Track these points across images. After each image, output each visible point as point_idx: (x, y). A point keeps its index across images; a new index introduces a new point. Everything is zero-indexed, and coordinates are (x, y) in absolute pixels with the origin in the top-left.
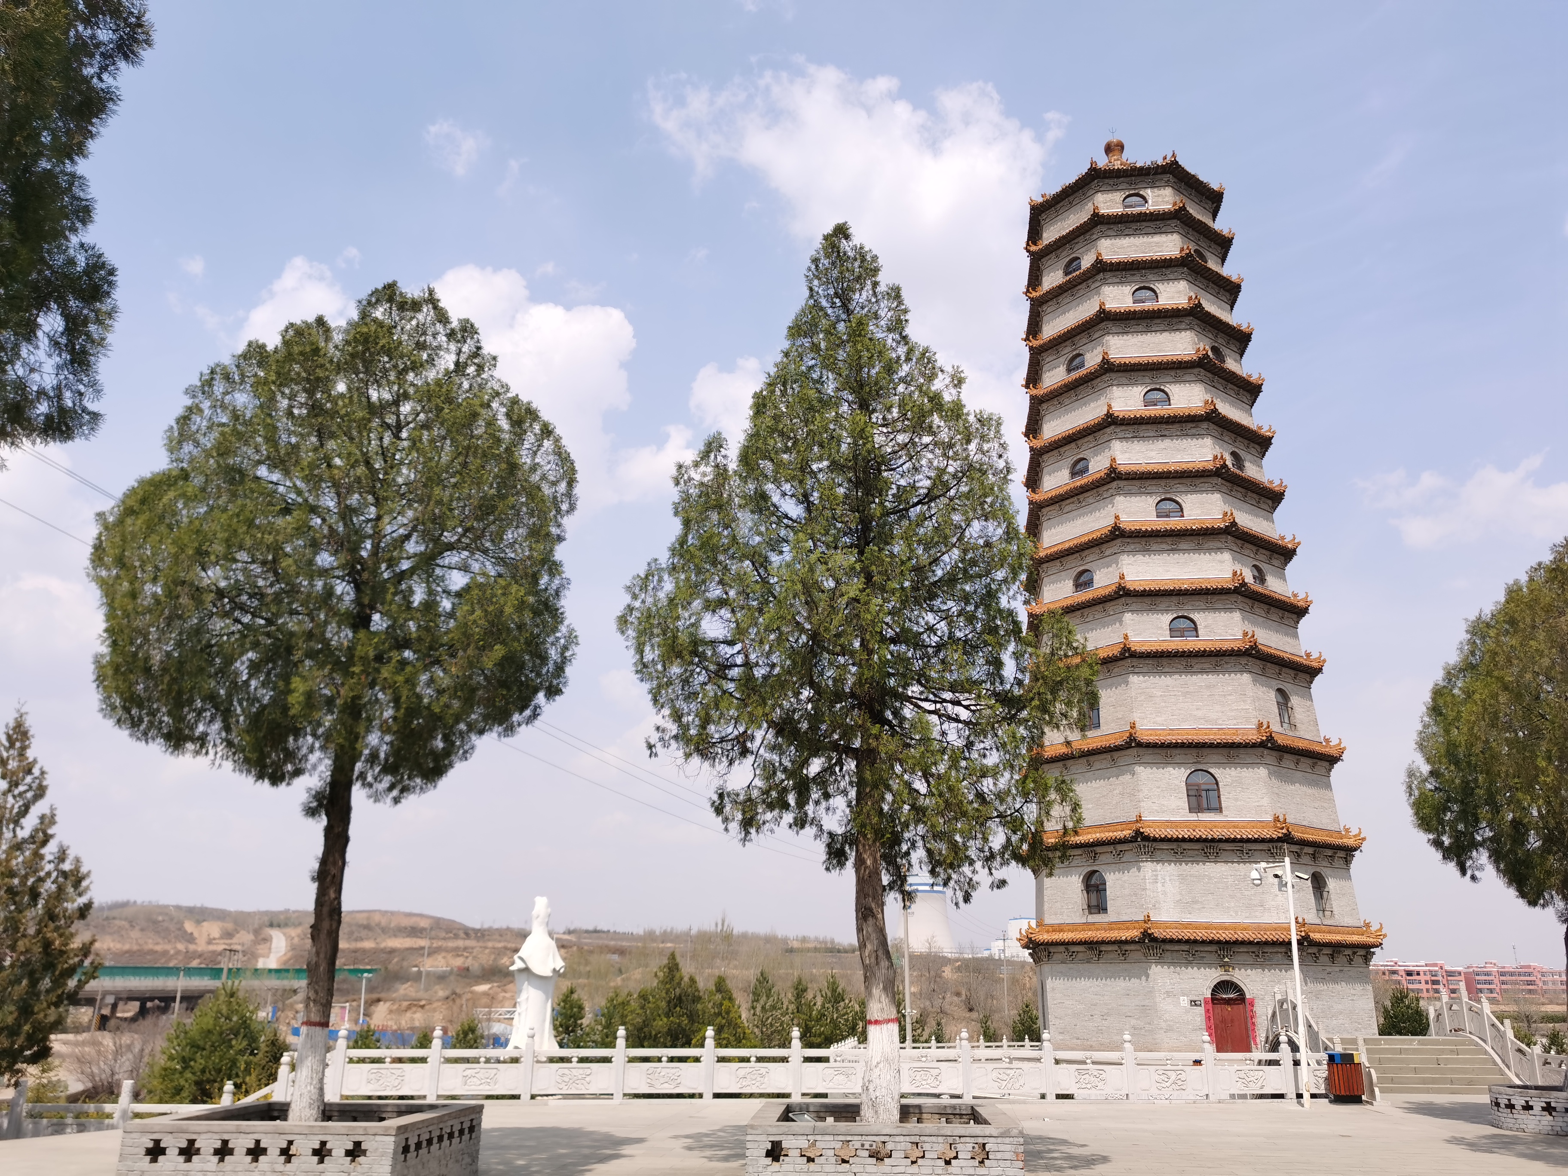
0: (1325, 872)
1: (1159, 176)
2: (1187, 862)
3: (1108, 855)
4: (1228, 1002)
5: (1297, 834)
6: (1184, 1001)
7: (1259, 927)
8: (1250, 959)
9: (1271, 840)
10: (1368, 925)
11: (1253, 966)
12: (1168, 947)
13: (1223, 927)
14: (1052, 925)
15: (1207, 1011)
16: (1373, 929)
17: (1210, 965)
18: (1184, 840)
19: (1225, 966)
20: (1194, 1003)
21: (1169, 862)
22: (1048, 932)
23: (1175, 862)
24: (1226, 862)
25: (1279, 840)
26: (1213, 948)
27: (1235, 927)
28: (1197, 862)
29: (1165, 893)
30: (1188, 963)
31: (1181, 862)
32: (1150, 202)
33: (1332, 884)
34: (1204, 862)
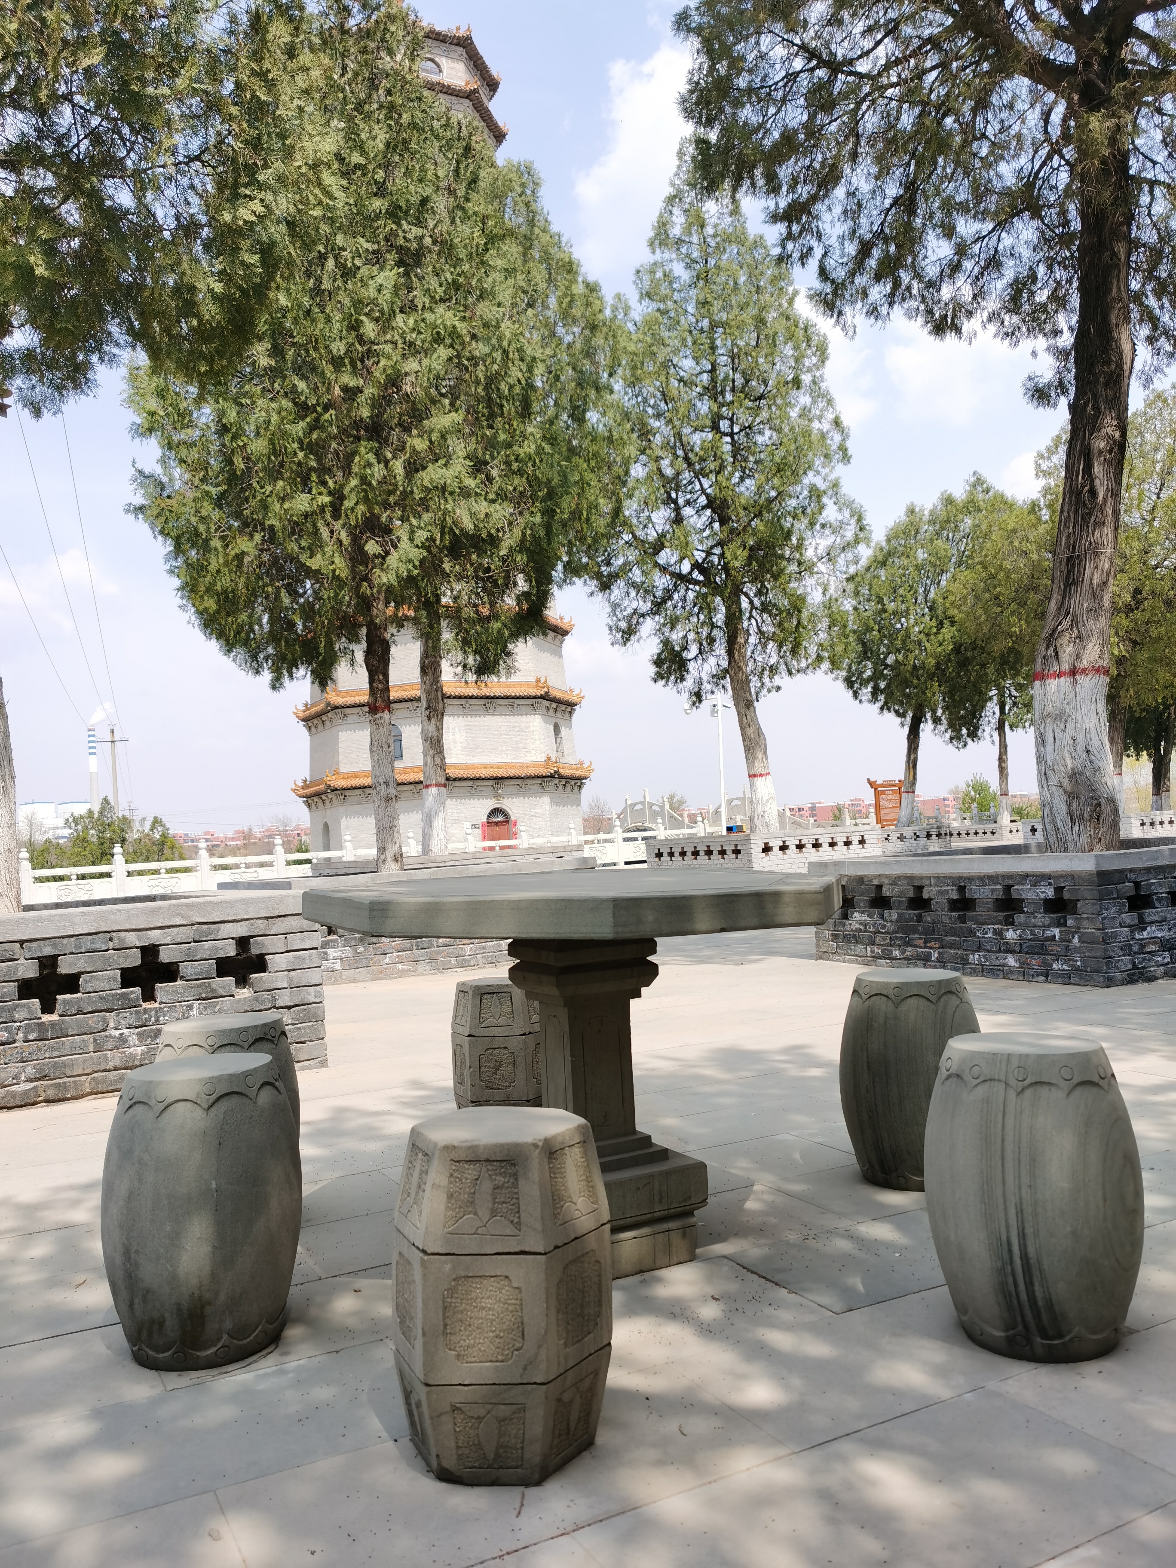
0: (561, 722)
1: (453, 47)
2: (471, 715)
3: (404, 711)
4: (497, 824)
5: (554, 693)
6: (468, 825)
7: (523, 765)
8: (515, 790)
9: (535, 697)
10: (581, 763)
11: (517, 795)
12: (457, 784)
13: (498, 766)
14: (348, 773)
15: (484, 832)
16: (585, 766)
17: (486, 797)
18: (472, 697)
19: (497, 797)
20: (474, 827)
21: (459, 715)
22: (343, 779)
23: (463, 715)
24: (501, 715)
25: (541, 697)
26: (491, 783)
27: (506, 766)
28: (480, 715)
29: (455, 741)
30: (471, 796)
31: (467, 715)
32: (445, 72)
33: (564, 731)
34: (485, 715)
